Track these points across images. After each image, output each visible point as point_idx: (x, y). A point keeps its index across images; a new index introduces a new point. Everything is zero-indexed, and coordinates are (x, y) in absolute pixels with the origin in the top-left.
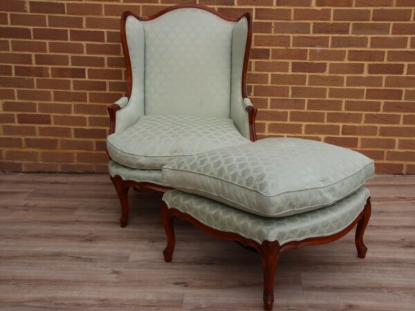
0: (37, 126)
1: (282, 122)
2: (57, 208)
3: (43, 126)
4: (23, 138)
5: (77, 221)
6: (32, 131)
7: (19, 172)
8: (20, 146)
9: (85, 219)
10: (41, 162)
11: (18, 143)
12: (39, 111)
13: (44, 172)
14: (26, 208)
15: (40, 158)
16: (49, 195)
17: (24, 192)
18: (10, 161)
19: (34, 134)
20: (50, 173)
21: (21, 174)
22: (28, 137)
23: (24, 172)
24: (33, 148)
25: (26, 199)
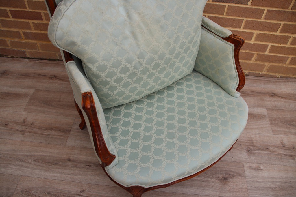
0: (30, 21)
1: (271, 33)
2: (52, 128)
3: (36, 22)
4: (21, 31)
5: (69, 160)
6: (28, 26)
7: (25, 58)
8: (20, 37)
9: (77, 155)
10: (41, 51)
11: (18, 35)
12: (29, 8)
13: (46, 59)
14: (24, 128)
15: (40, 48)
16: (47, 103)
17: (25, 95)
18: (16, 49)
19: (30, 28)
20: (50, 60)
21: (26, 60)
22: (26, 31)
23: (29, 58)
24: (32, 39)
25: (26, 109)
